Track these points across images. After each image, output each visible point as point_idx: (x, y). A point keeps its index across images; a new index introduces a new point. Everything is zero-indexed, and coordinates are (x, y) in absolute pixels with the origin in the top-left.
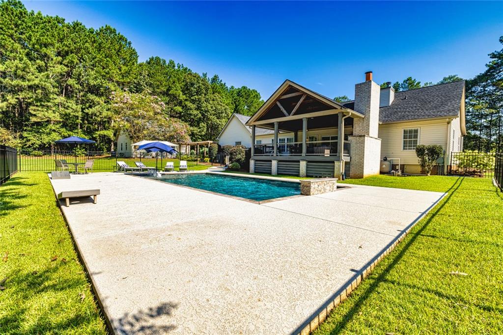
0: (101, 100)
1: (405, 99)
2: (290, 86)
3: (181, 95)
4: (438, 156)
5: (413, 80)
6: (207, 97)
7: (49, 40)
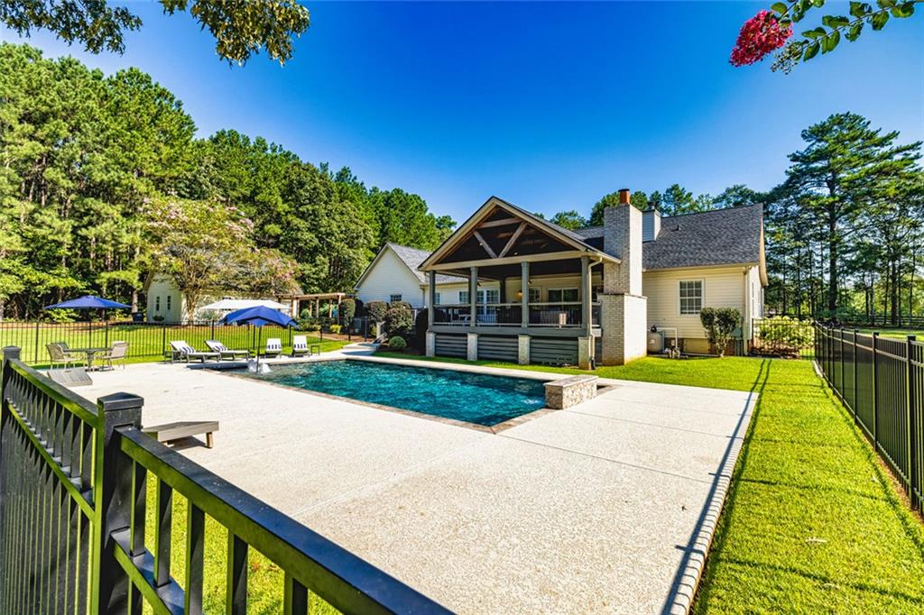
0: (115, 211)
1: (678, 229)
2: (497, 206)
3: (280, 204)
5: (680, 189)
6: (330, 207)
7: (8, 91)
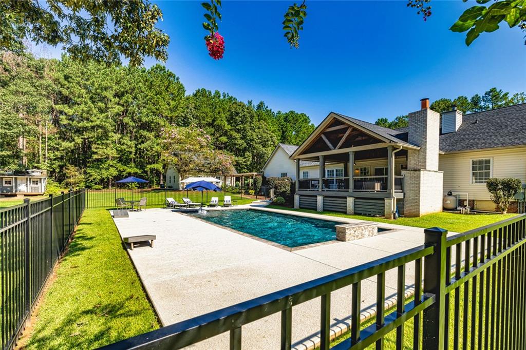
1: (476, 123)
2: (334, 118)
3: (226, 125)
4: (516, 192)
6: (252, 125)
